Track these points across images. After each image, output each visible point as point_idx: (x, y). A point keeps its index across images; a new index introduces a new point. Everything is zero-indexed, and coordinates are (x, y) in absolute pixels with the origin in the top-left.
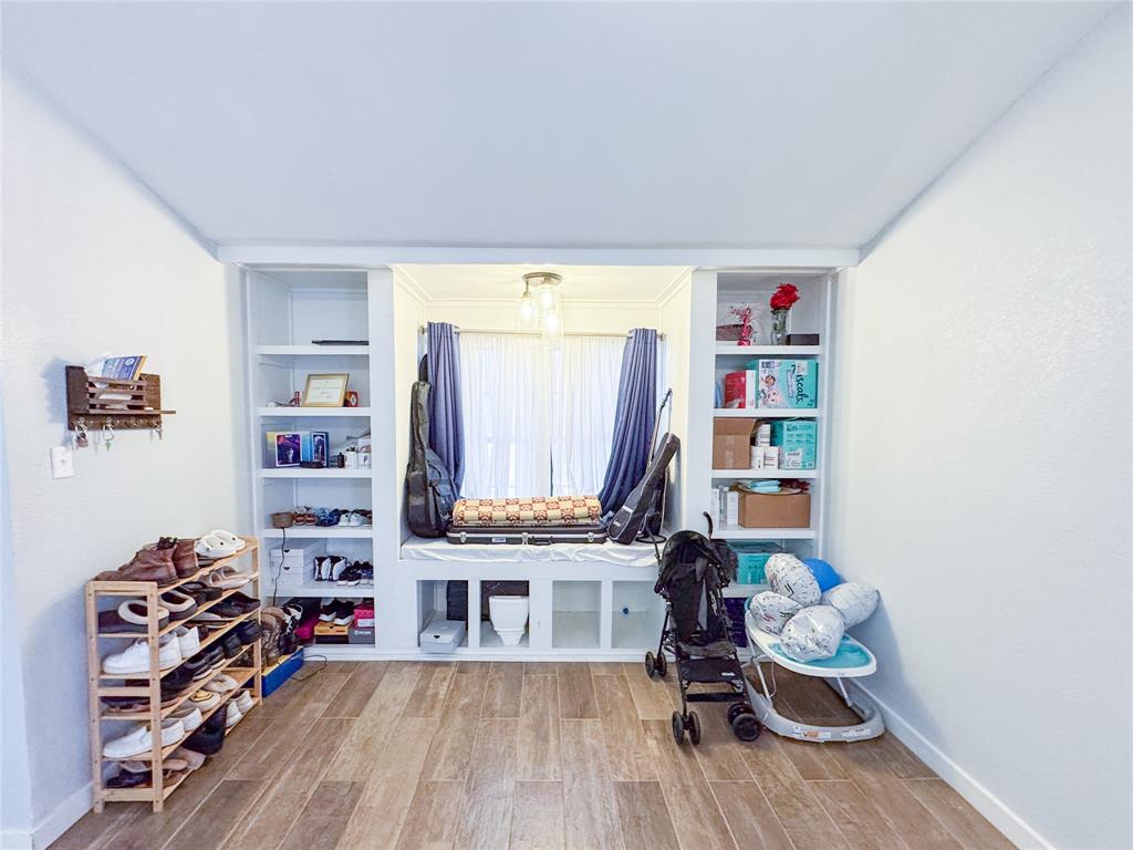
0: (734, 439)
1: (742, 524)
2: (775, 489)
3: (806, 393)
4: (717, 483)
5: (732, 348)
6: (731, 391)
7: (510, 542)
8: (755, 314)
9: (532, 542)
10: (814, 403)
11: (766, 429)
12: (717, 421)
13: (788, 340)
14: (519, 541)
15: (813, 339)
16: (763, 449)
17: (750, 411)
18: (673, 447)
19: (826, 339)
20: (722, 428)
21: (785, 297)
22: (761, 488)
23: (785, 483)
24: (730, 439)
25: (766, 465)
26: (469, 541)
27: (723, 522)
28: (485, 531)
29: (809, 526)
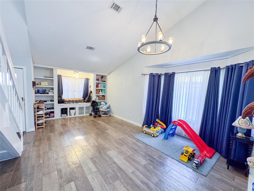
0: (98, 91)
1: (99, 100)
2: (102, 96)
3: (104, 87)
4: (96, 96)
5: (97, 82)
6: (97, 86)
7: (73, 103)
8: (99, 78)
9: (75, 103)
10: (105, 88)
11: (101, 90)
12: (96, 89)
13: (103, 81)
14: (74, 103)
15: (105, 81)
16: (100, 92)
17: (99, 88)
18: (91, 92)
19: (106, 81)
20: (97, 90)
21: (102, 77)
22: (100, 96)
23: (103, 96)
24: (97, 91)
25: (101, 94)
26: (67, 103)
27: (97, 100)
28: (69, 102)
29: (105, 100)
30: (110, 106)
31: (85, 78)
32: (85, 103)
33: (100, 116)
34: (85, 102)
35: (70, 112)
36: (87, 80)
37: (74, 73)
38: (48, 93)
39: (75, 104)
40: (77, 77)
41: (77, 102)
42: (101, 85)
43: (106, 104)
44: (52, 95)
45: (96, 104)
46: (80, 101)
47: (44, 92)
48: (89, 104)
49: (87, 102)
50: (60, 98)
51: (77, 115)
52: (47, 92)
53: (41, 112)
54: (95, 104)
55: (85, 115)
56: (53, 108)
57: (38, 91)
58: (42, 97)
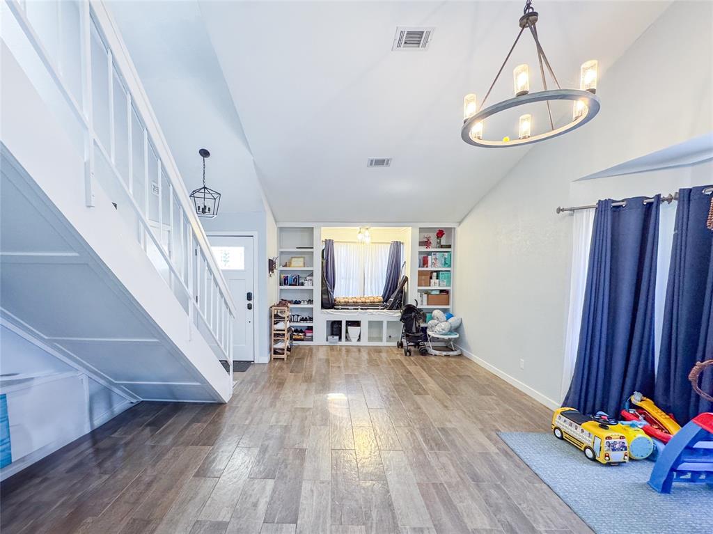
0: (425, 277)
1: (428, 304)
2: (438, 293)
3: (448, 263)
4: (419, 291)
5: (424, 249)
6: (424, 262)
7: (354, 309)
8: (432, 238)
9: (362, 309)
10: (450, 266)
11: (435, 274)
12: (419, 271)
13: (442, 247)
14: (357, 309)
15: (449, 247)
16: (434, 280)
17: (430, 269)
18: (406, 280)
19: (452, 246)
20: (420, 273)
21: (440, 233)
22: (434, 293)
23: (441, 291)
24: (423, 277)
25: (435, 285)
26: (342, 309)
27: (422, 304)
28: (346, 305)
29: (448, 304)
30: (461, 324)
31: (390, 242)
32: (385, 310)
33: (424, 353)
34: (385, 307)
35: (347, 332)
36: (397, 246)
37: (360, 232)
38: (302, 284)
39: (360, 313)
40: (368, 240)
41: (365, 306)
42: (436, 259)
43: (450, 316)
44: (311, 287)
45: (415, 316)
46: (373, 305)
47: (296, 281)
48: (396, 315)
49: (391, 308)
50: (325, 297)
51: (365, 342)
52: (300, 281)
53: (280, 326)
54: (413, 314)
55: (384, 343)
56: (311, 319)
57: (286, 279)
58: (292, 293)
